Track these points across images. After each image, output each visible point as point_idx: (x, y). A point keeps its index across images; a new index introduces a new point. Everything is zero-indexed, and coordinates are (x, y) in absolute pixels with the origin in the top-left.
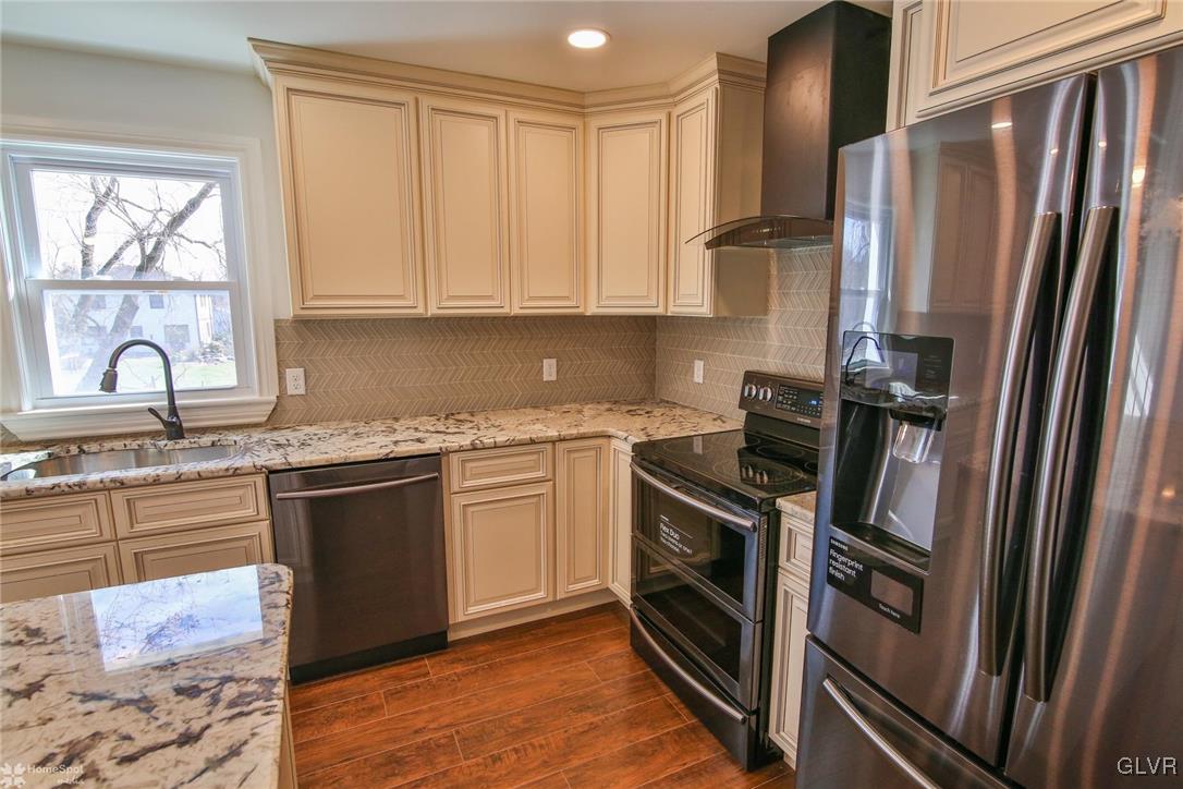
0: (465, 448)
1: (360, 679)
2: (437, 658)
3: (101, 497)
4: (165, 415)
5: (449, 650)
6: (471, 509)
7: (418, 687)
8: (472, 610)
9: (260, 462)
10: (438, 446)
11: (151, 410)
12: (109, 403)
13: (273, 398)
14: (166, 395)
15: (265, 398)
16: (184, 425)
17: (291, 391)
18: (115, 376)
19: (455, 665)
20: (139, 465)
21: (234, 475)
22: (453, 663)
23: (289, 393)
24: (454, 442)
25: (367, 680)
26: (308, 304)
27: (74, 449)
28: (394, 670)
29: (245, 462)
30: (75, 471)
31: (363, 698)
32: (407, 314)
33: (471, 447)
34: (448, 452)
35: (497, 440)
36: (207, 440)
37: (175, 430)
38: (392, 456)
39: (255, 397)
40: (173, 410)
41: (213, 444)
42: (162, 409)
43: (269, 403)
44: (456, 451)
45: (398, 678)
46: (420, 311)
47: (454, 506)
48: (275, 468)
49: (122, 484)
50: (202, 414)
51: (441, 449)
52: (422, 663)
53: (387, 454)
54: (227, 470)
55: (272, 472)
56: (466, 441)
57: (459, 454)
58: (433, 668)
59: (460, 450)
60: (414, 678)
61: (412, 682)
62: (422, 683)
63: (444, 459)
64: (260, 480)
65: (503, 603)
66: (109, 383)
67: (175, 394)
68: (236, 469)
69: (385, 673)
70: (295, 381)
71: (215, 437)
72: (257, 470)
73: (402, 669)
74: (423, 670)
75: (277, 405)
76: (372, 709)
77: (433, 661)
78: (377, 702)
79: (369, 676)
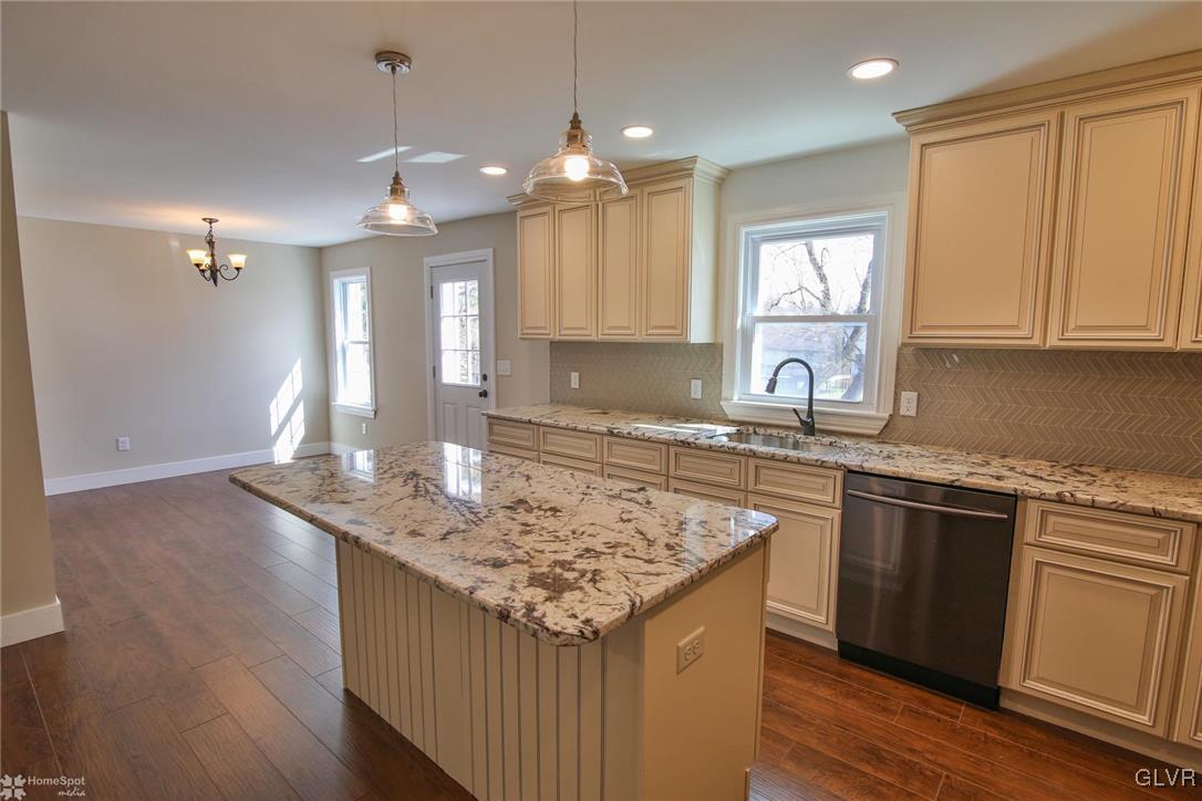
0: (1047, 497)
1: (892, 683)
2: (976, 712)
3: (743, 459)
4: (804, 417)
5: (994, 712)
6: (1047, 570)
7: (939, 721)
8: (1030, 683)
9: (841, 461)
10: (1013, 486)
11: (795, 410)
12: (771, 401)
13: (887, 416)
14: (807, 402)
15: (880, 415)
16: (816, 426)
17: (903, 412)
18: (775, 382)
19: (991, 728)
20: (781, 446)
21: (821, 466)
22: (991, 725)
23: (902, 413)
24: (1036, 487)
25: (897, 688)
26: (915, 333)
27: (751, 429)
28: (926, 696)
29: (831, 458)
30: (747, 442)
31: (885, 698)
32: (1006, 345)
33: (1056, 498)
34: (1026, 498)
35: (1096, 498)
36: (827, 440)
37: (809, 428)
38: (957, 484)
39: (873, 413)
40: (810, 413)
41: (831, 444)
42: (803, 411)
43: (881, 419)
44: (1034, 498)
45: (925, 703)
46: (1036, 341)
47: (1026, 560)
48: (854, 469)
49: (754, 454)
50: (833, 420)
51: (1016, 490)
52: (958, 706)
53: (953, 481)
54: (817, 461)
55: (851, 471)
56: (1050, 490)
57: (1039, 503)
58: (965, 716)
59: (1041, 498)
60: (942, 713)
61: (937, 714)
62: (945, 720)
63: (1020, 504)
64: (839, 475)
65: (1078, 699)
66: (771, 387)
67: (814, 402)
68: (823, 462)
69: (917, 692)
70: (909, 401)
71: (833, 439)
72: (838, 467)
73: (936, 700)
74: (954, 712)
75: (889, 421)
76: (885, 710)
77: (970, 711)
78: (894, 708)
79: (901, 687)
